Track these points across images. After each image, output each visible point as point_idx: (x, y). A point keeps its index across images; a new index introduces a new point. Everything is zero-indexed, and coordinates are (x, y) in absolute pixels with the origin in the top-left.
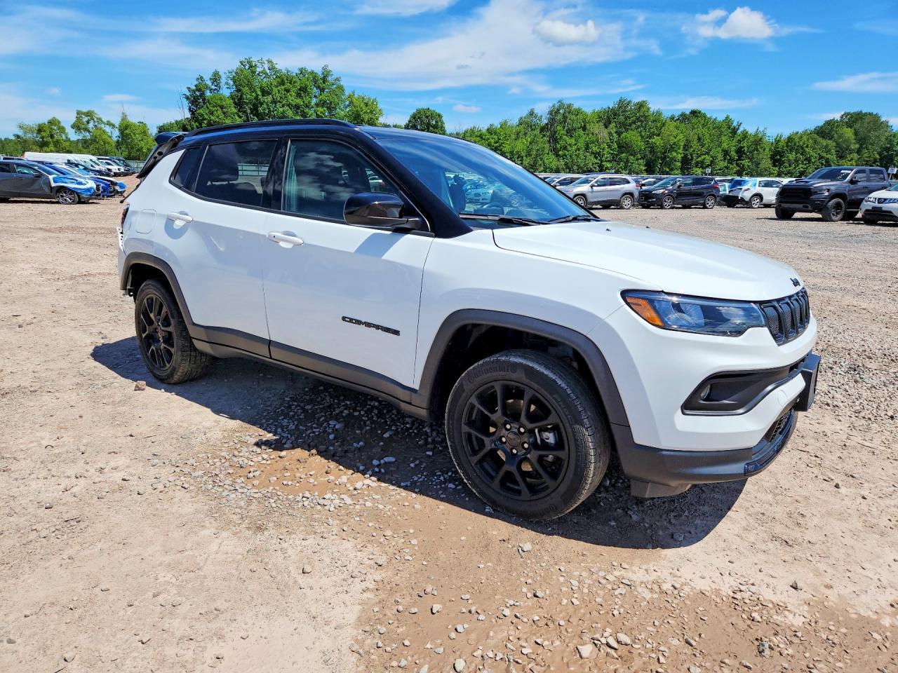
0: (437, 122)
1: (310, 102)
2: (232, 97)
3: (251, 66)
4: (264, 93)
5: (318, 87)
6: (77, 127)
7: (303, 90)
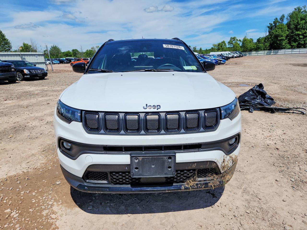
2: (287, 24)
3: (299, 9)
6: (230, 43)
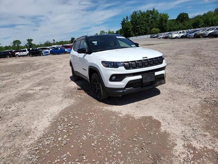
0: (186, 16)
1: (149, 19)
2: (131, 21)
3: (135, 13)
4: (138, 18)
5: (152, 14)
7: (148, 16)
